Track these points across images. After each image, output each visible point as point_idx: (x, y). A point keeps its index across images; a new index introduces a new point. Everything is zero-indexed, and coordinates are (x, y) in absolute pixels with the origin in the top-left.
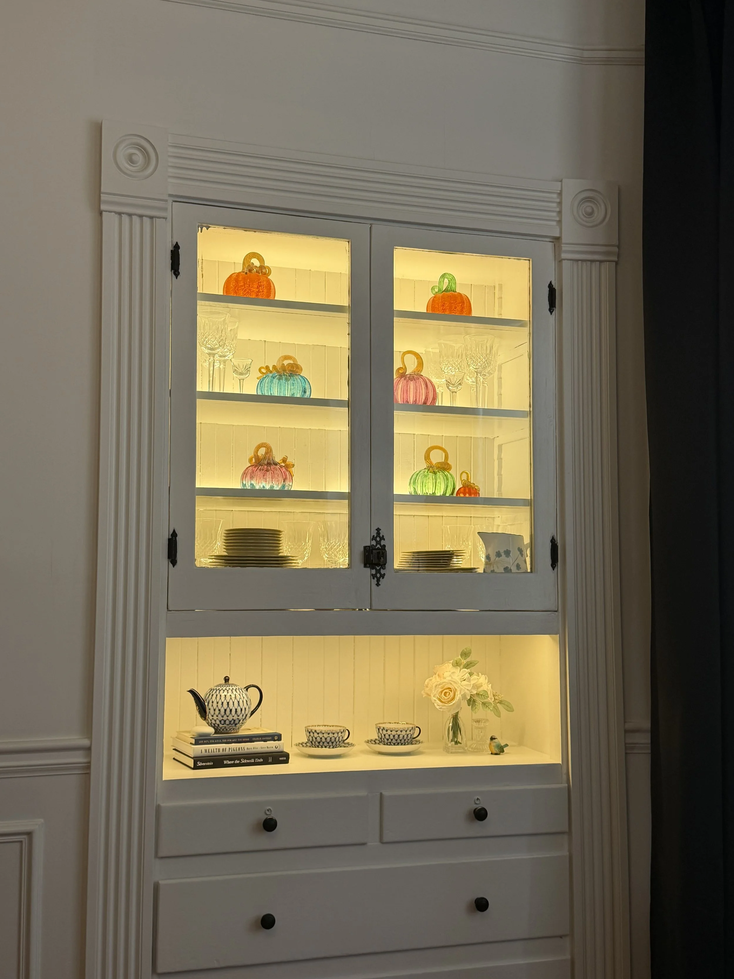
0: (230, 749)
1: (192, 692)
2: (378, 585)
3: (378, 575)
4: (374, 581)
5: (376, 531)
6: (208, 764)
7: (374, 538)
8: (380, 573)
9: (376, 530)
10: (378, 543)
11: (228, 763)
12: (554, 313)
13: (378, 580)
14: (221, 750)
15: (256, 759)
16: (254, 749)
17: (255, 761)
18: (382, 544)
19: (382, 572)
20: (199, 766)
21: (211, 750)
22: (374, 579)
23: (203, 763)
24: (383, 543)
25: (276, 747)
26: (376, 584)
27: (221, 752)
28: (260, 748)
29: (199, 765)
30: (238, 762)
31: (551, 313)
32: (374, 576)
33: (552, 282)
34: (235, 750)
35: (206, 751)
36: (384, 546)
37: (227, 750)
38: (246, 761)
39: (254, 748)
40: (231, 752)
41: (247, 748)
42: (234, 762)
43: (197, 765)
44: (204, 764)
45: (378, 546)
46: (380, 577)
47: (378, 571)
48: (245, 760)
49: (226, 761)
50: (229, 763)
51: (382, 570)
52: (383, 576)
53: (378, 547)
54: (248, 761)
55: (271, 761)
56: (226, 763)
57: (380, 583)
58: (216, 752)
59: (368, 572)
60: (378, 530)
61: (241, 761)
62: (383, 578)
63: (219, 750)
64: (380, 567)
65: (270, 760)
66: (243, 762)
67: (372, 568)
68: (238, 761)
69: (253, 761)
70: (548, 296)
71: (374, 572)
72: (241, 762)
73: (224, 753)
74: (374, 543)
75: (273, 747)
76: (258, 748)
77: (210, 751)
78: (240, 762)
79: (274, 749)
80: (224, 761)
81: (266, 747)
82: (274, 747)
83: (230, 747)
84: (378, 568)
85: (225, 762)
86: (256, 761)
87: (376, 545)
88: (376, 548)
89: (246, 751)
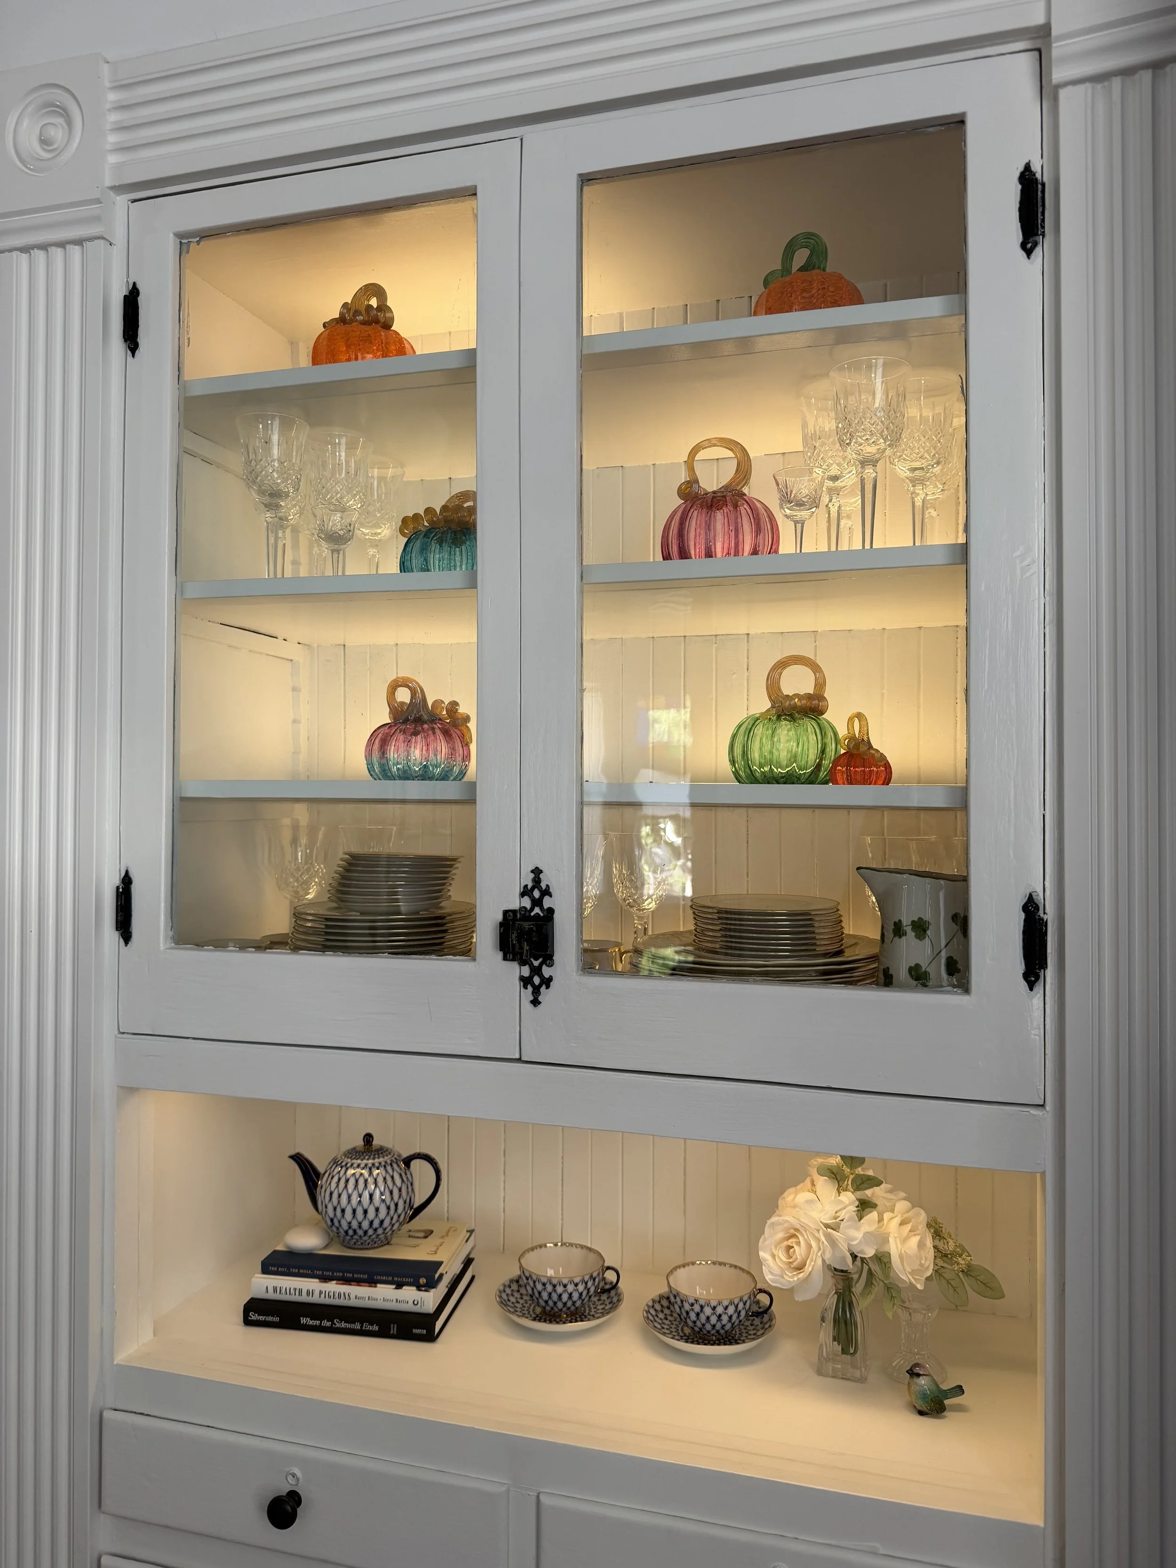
0: (321, 1293)
1: (298, 1159)
2: (535, 1002)
3: (537, 980)
4: (529, 992)
5: (532, 876)
6: (270, 1319)
7: (525, 892)
8: (541, 975)
9: (532, 871)
10: (537, 903)
11: (308, 1323)
12: (1038, 251)
13: (536, 991)
14: (304, 1293)
15: (365, 1324)
16: (369, 1299)
17: (362, 1327)
18: (546, 906)
19: (546, 971)
20: (252, 1320)
21: (284, 1289)
22: (525, 987)
23: (261, 1315)
24: (547, 903)
25: (416, 1303)
26: (532, 1002)
27: (304, 1298)
28: (382, 1299)
29: (253, 1318)
30: (329, 1324)
31: (1029, 253)
32: (526, 981)
33: (1031, 164)
34: (332, 1297)
35: (275, 1289)
36: (551, 911)
37: (317, 1293)
38: (343, 1325)
39: (369, 1297)
40: (323, 1300)
41: (356, 1297)
42: (321, 1323)
43: (250, 1318)
44: (262, 1318)
45: (537, 910)
46: (540, 986)
47: (537, 971)
48: (341, 1322)
49: (305, 1319)
50: (311, 1323)
51: (544, 967)
52: (547, 982)
53: (537, 913)
54: (348, 1326)
55: (395, 1333)
56: (305, 1322)
57: (540, 999)
58: (295, 1294)
59: (514, 971)
60: (537, 872)
61: (333, 1323)
62: (548, 987)
63: (300, 1291)
64: (541, 960)
65: (394, 1330)
66: (338, 1325)
67: (523, 963)
68: (328, 1321)
69: (357, 1326)
70: (1018, 206)
71: (526, 971)
72: (334, 1326)
73: (310, 1299)
74: (527, 903)
75: (408, 1302)
76: (378, 1299)
77: (283, 1291)
78: (332, 1325)
79: (409, 1307)
80: (302, 1318)
81: (395, 1301)
82: (411, 1302)
83: (322, 1289)
84: (536, 963)
85: (303, 1321)
86: (364, 1328)
87: (532, 909)
88: (532, 914)
89: (353, 1303)
